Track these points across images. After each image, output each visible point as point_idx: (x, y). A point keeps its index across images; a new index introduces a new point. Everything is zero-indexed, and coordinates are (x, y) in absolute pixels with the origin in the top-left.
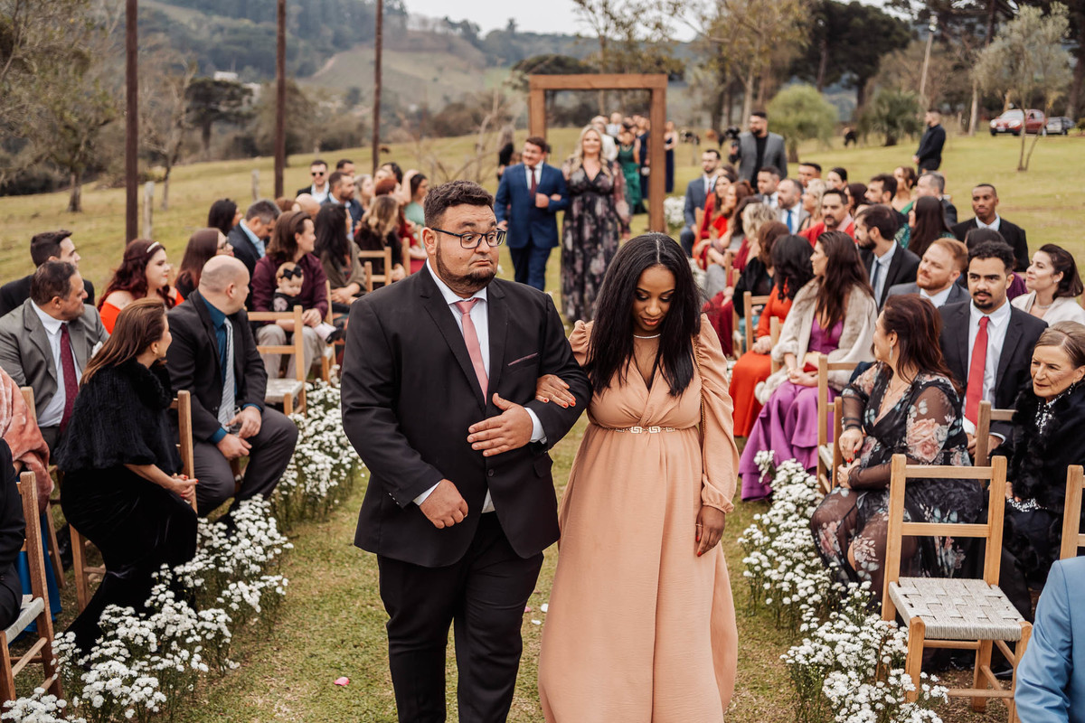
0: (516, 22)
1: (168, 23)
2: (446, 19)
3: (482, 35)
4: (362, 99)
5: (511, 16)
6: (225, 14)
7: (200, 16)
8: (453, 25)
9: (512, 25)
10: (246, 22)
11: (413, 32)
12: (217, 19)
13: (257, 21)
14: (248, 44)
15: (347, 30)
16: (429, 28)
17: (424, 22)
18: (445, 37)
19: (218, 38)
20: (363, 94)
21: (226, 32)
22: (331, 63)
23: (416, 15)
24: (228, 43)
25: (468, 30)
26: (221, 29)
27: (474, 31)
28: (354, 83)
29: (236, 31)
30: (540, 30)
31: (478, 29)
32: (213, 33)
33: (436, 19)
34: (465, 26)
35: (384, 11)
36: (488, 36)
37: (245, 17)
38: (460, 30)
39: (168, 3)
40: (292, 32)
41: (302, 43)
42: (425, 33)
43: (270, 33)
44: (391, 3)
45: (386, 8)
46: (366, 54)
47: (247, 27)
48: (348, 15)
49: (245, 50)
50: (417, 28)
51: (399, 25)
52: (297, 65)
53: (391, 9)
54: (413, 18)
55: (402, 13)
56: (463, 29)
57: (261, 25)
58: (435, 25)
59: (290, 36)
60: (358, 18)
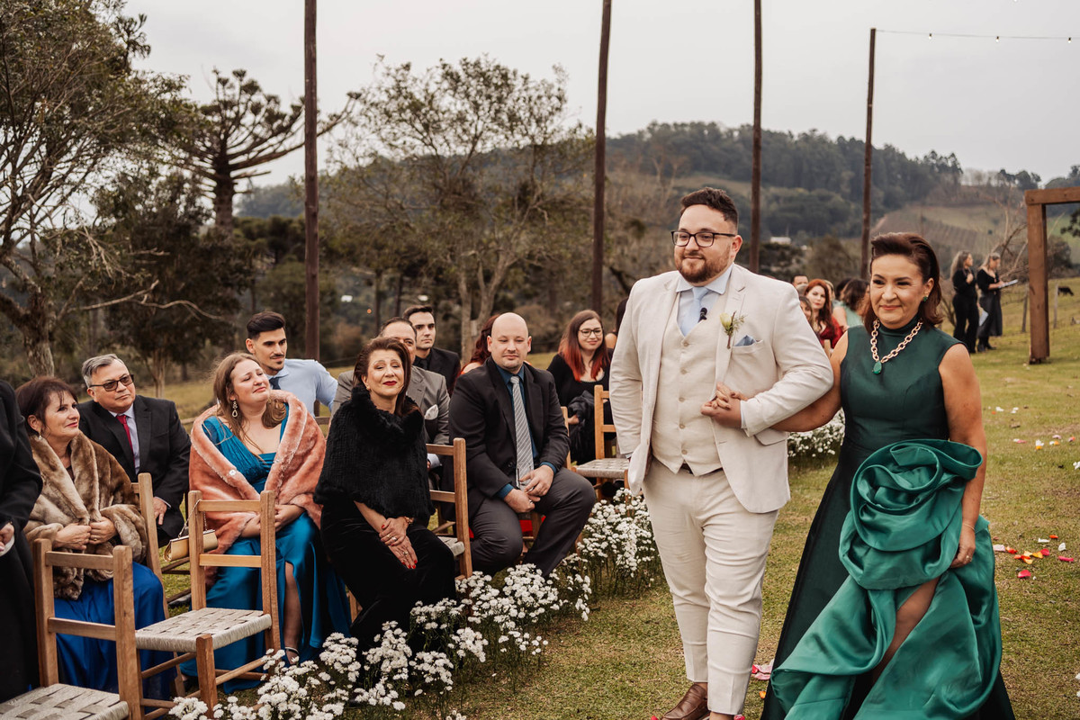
2: (1003, 171)
3: (1042, 185)
6: (780, 184)
8: (1010, 177)
9: (1076, 171)
10: (801, 190)
11: (968, 187)
12: (774, 190)
13: (810, 189)
14: (802, 210)
15: (898, 190)
16: (985, 181)
17: (979, 177)
18: (1001, 189)
19: (774, 207)
21: (781, 201)
22: (881, 222)
23: (970, 170)
24: (783, 210)
25: (1026, 180)
26: (777, 198)
27: (1034, 181)
29: (790, 199)
31: (1038, 179)
32: (772, 202)
33: (990, 173)
34: (1024, 177)
35: (937, 169)
36: (1047, 186)
37: (799, 186)
38: (1017, 182)
39: (730, 179)
40: (843, 197)
41: (853, 206)
42: (981, 188)
43: (823, 199)
44: (944, 160)
45: (938, 166)
46: (916, 211)
47: (801, 195)
48: (899, 176)
49: (798, 216)
50: (970, 184)
51: (952, 182)
52: (848, 226)
53: (943, 167)
54: (967, 174)
55: (956, 170)
56: (1021, 180)
57: (814, 193)
58: (990, 179)
59: (841, 200)
60: (909, 178)
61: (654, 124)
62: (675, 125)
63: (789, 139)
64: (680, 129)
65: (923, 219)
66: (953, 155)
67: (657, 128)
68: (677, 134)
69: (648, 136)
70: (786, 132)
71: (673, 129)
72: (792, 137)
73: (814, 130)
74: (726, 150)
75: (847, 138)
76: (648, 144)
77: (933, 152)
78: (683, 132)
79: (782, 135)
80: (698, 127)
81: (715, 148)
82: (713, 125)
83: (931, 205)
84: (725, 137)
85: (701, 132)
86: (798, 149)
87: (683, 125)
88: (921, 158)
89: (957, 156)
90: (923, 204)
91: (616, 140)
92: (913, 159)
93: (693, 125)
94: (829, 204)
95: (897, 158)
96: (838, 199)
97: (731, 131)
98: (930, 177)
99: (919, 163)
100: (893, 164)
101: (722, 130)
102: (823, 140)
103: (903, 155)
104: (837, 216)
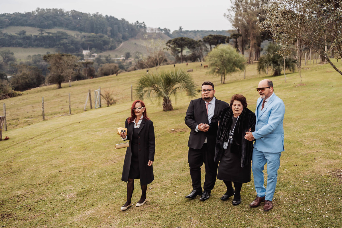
0: (182, 28)
1: (68, 36)
2: (159, 28)
3: (171, 32)
4: (131, 56)
6: (86, 32)
7: (78, 33)
8: (161, 30)
9: (180, 28)
10: (93, 34)
11: (149, 33)
12: (83, 34)
13: (96, 33)
14: (93, 41)
15: (127, 34)
16: (154, 31)
17: (152, 30)
18: (159, 34)
19: (83, 40)
20: (131, 54)
21: (86, 37)
22: (122, 45)
23: (149, 27)
24: (87, 41)
25: (167, 31)
26: (85, 37)
27: (168, 31)
28: (128, 51)
29: (89, 37)
30: (190, 30)
31: (170, 31)
32: (82, 38)
33: (156, 28)
34: (165, 30)
35: (139, 27)
36: (173, 33)
37: (93, 33)
38: (164, 31)
39: (68, 30)
40: (108, 36)
41: (111, 39)
42: (152, 33)
43: (101, 37)
44: (141, 24)
45: (139, 26)
46: (133, 41)
47: (93, 35)
48: (127, 29)
49: (92, 43)
50: (150, 32)
51: (144, 31)
52: (110, 46)
53: (141, 26)
54: (148, 29)
55: (145, 27)
56: (165, 31)
57: (98, 35)
58: (155, 30)
59: (107, 37)
60: (130, 30)
61: (39, 9)
62: (47, 9)
63: (89, 16)
64: (49, 11)
65: (135, 44)
66: (144, 22)
67: (40, 10)
68: (47, 13)
69: (37, 13)
70: (88, 13)
71: (46, 11)
72: (90, 15)
73: (98, 13)
74: (66, 19)
75: (109, 16)
76: (36, 16)
77: (137, 21)
78: (50, 12)
79: (86, 14)
80: (55, 10)
81: (62, 18)
82: (61, 10)
83: (138, 39)
84: (65, 14)
85: (57, 13)
86: (92, 19)
87: (50, 9)
88: (134, 23)
89: (145, 23)
90: (135, 39)
91: (23, 14)
92: (131, 23)
93: (54, 10)
94: (103, 39)
95: (126, 23)
96: (106, 37)
97: (68, 12)
98: (137, 30)
99: (133, 25)
100: (125, 25)
101: (65, 12)
102: (100, 16)
103: (128, 22)
104: (106, 43)
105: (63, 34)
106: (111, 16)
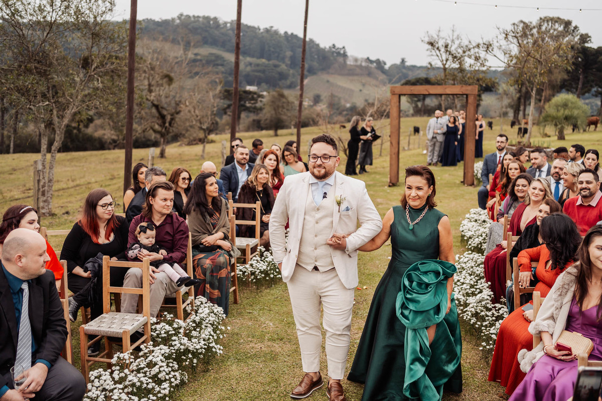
0: (406, 60)
1: (224, 61)
2: (368, 58)
3: (387, 67)
4: (322, 101)
5: (403, 57)
6: (253, 56)
8: (372, 62)
9: (403, 61)
10: (264, 60)
11: (351, 65)
12: (249, 59)
13: (269, 60)
14: (263, 72)
15: (315, 64)
16: (359, 63)
17: (356, 60)
18: (367, 68)
19: (249, 69)
20: (322, 98)
21: (253, 65)
22: (306, 81)
23: (352, 56)
24: (254, 71)
25: (380, 64)
26: (250, 64)
27: (383, 65)
28: (317, 92)
29: (258, 65)
30: (418, 65)
31: (385, 64)
32: (246, 66)
33: (362, 59)
34: (378, 62)
35: (335, 54)
36: (390, 68)
37: (263, 58)
38: (375, 64)
39: (225, 51)
40: (286, 66)
41: (291, 71)
42: (356, 66)
43: (276, 66)
44: (339, 50)
45: (336, 53)
46: (325, 77)
47: (263, 63)
48: (316, 57)
49: (262, 75)
50: (352, 63)
51: (343, 62)
52: (288, 82)
53: (339, 53)
54: (350, 58)
55: (345, 55)
56: (377, 64)
57: (271, 62)
58: (362, 61)
59: (285, 68)
60: (321, 58)
61: (182, 15)
62: (194, 16)
63: (258, 31)
64: (196, 19)
65: (328, 81)
66: (344, 48)
67: (183, 17)
68: (194, 22)
69: (178, 21)
70: (256, 26)
71: (192, 19)
72: (260, 30)
73: (272, 27)
74: (223, 34)
75: (289, 33)
76: (178, 26)
77: (334, 45)
78: (198, 21)
79: (254, 27)
80: (207, 19)
81: (216, 32)
82: (215, 18)
83: (332, 74)
84: (222, 26)
85: (209, 22)
86: (263, 37)
87: (198, 17)
88: (327, 47)
89: (346, 48)
90: (328, 73)
91: (158, 22)
92: (324, 48)
93: (204, 17)
94: (279, 69)
95: (315, 47)
96: (283, 67)
97: (226, 23)
98: (332, 58)
99: (326, 50)
100: (313, 50)
101: (221, 22)
102: (276, 32)
103: (318, 45)
104: (283, 76)
105: (218, 57)
106: (292, 34)
